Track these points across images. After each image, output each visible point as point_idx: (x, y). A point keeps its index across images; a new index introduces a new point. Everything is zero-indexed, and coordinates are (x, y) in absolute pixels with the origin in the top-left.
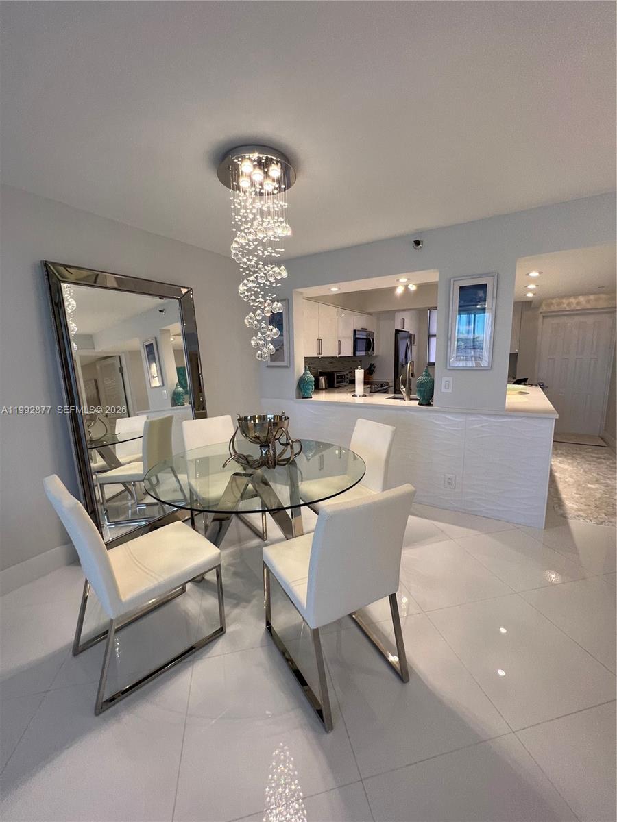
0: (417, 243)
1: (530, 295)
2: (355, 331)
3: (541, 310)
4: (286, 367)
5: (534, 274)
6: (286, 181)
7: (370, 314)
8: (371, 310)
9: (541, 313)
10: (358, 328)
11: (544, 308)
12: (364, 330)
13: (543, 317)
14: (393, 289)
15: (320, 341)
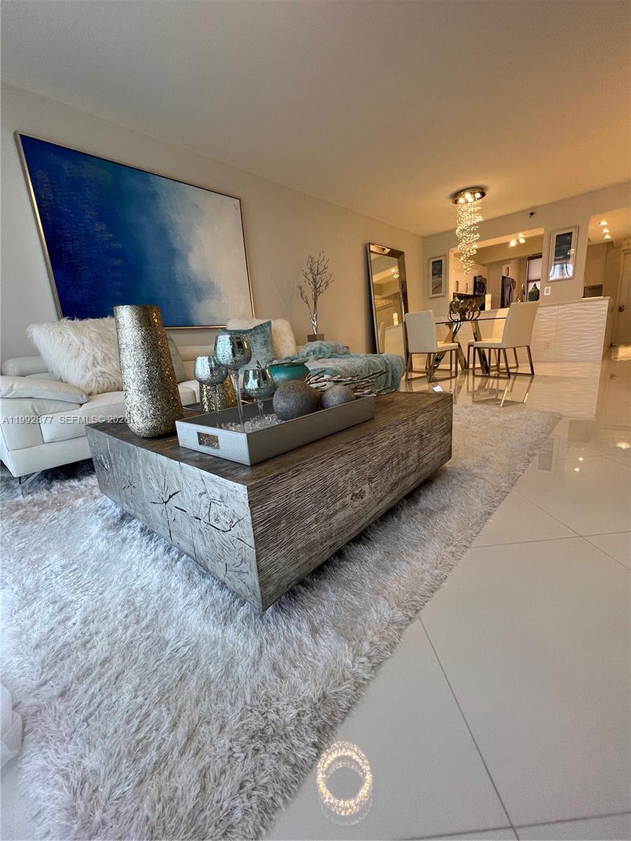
0: (532, 214)
1: (608, 237)
2: (475, 278)
3: (623, 249)
4: (443, 296)
5: (604, 223)
6: (483, 195)
7: (484, 265)
8: (484, 262)
9: (623, 251)
10: (477, 275)
11: (625, 247)
12: (480, 276)
13: (625, 254)
14: (508, 243)
15: (457, 282)
